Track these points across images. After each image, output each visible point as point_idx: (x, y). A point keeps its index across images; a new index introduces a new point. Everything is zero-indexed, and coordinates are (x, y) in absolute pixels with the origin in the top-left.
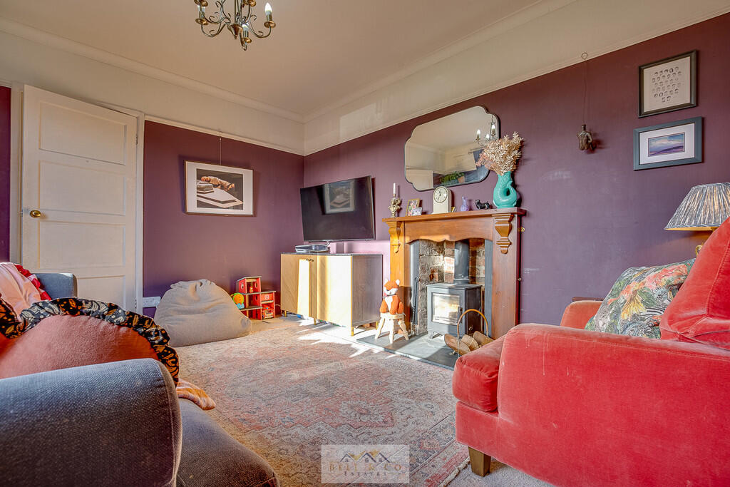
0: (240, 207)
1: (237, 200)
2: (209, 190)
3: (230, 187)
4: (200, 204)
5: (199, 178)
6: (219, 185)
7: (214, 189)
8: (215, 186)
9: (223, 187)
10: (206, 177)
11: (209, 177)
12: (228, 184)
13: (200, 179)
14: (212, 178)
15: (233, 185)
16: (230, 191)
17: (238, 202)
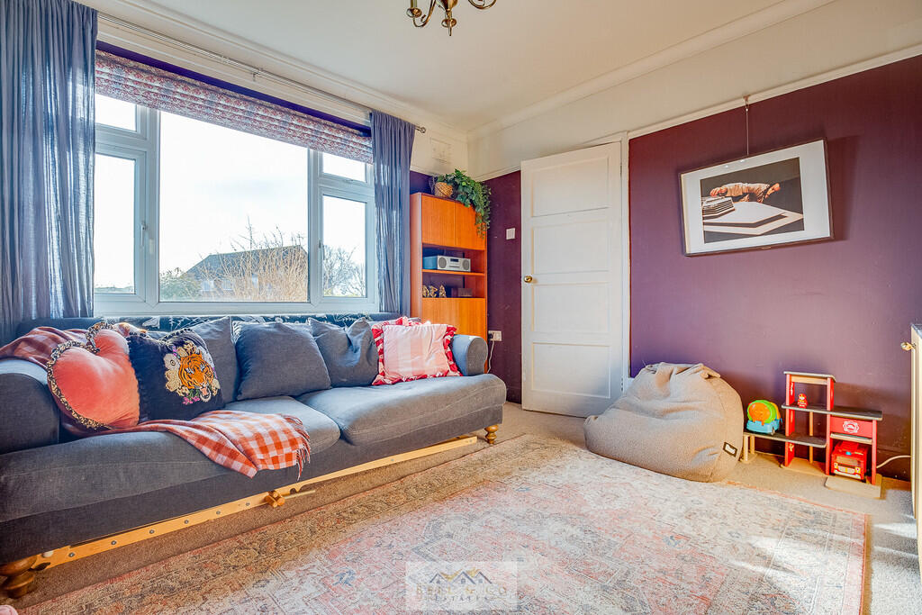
0: (798, 225)
1: (787, 213)
2: (726, 208)
3: (770, 191)
4: (709, 237)
5: (705, 193)
6: (744, 195)
7: (735, 205)
8: (737, 199)
9: (753, 197)
10: (719, 189)
11: (723, 188)
12: (764, 187)
13: (708, 195)
14: (730, 186)
15: (777, 186)
16: (770, 200)
17: (792, 217)
